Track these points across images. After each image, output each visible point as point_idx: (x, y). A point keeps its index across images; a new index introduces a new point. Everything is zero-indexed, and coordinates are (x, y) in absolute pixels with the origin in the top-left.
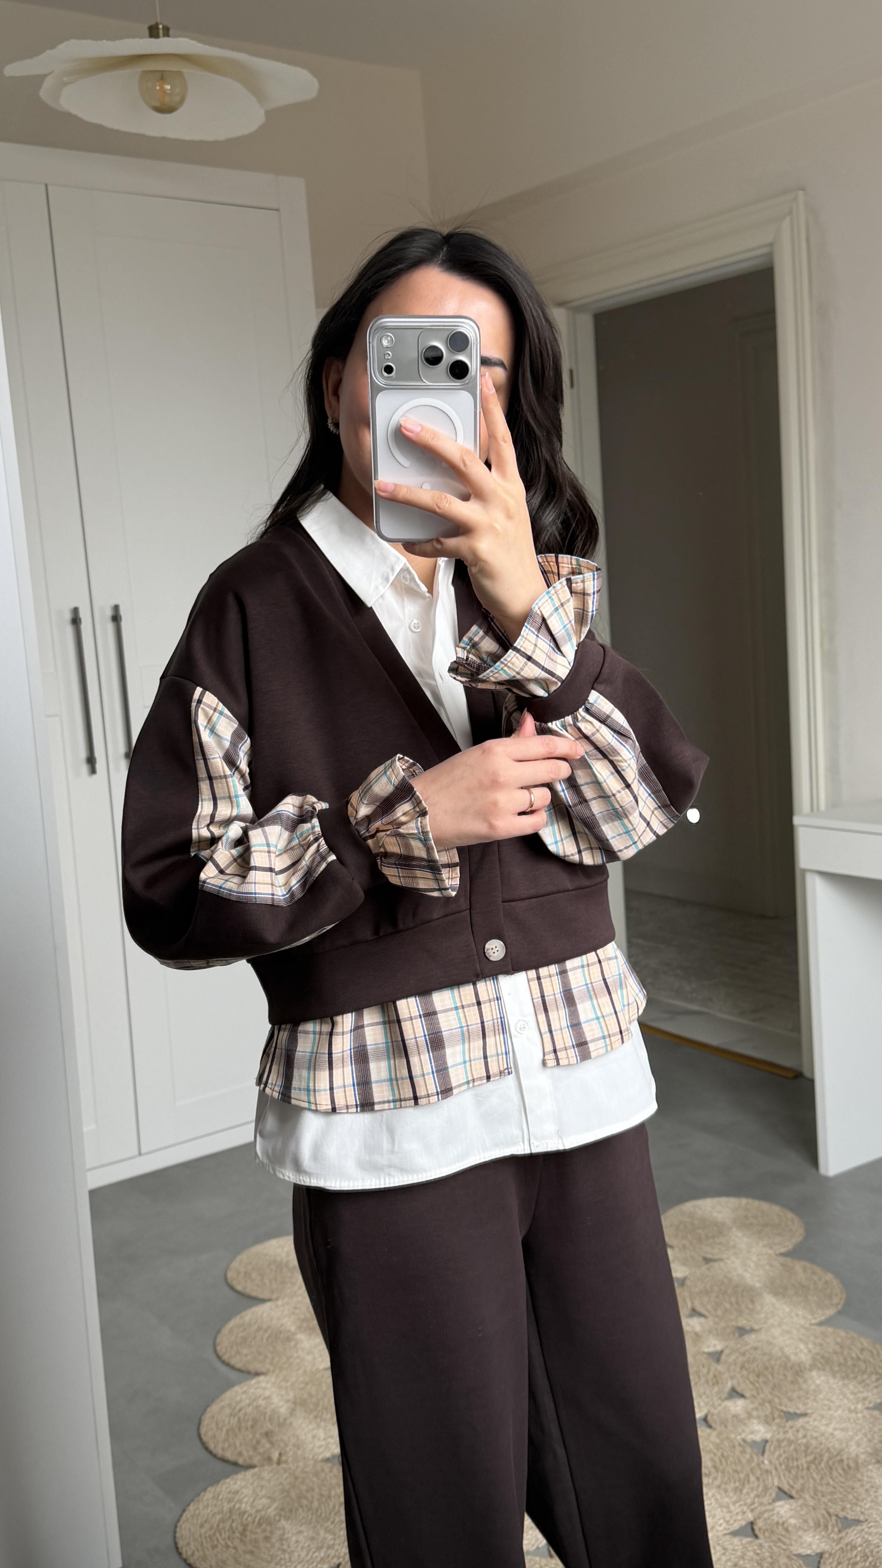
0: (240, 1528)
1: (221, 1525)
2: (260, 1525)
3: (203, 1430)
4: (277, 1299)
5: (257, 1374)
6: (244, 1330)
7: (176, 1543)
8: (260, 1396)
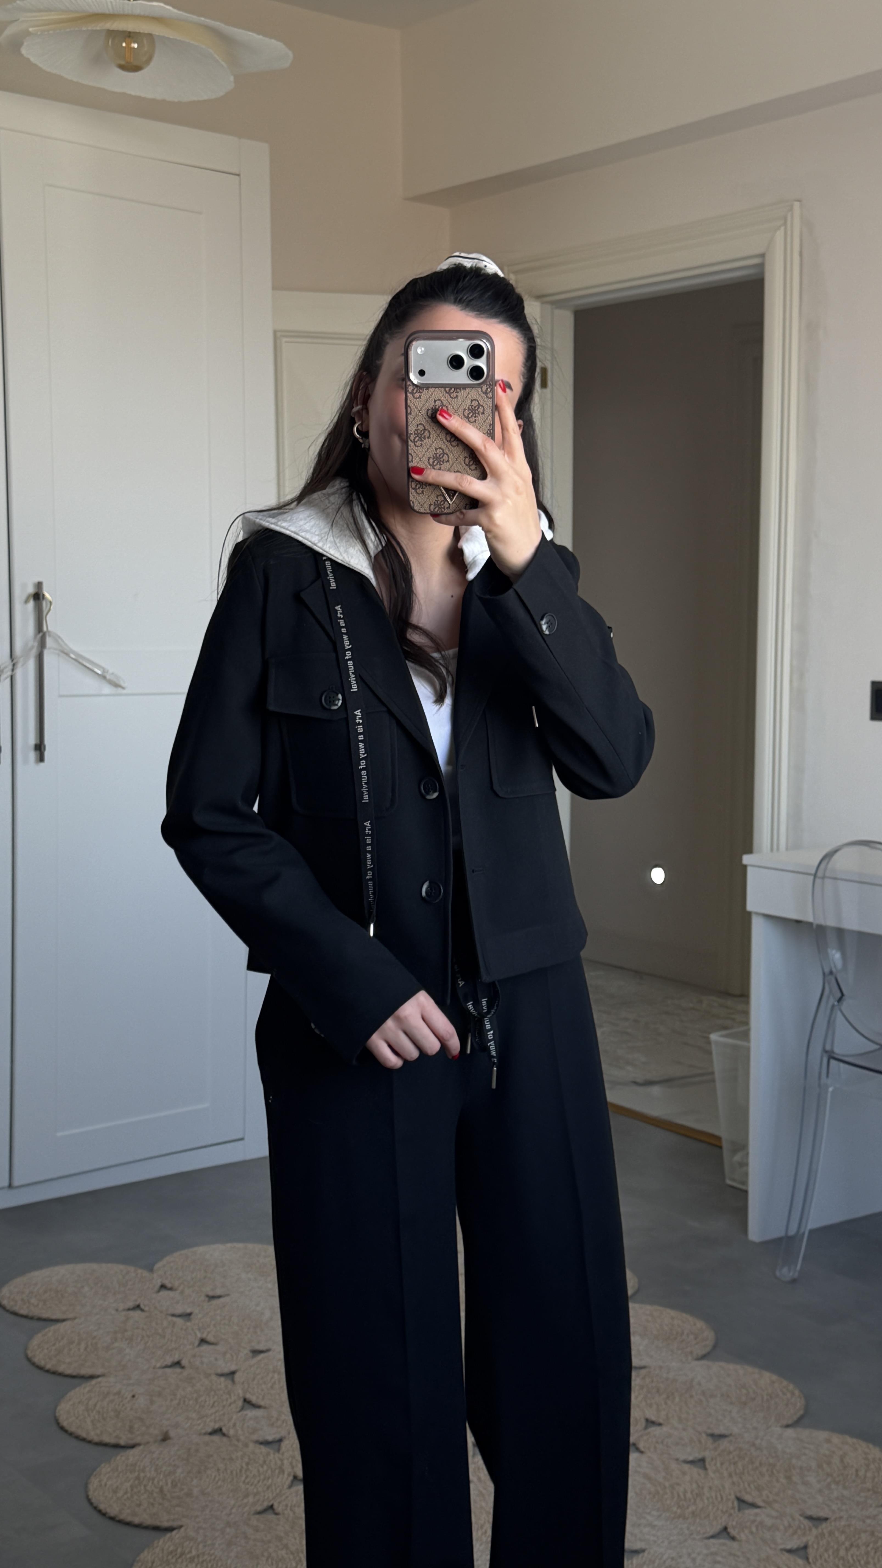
0: (157, 1490)
1: (135, 1490)
2: (174, 1485)
3: (65, 1424)
4: (75, 1318)
5: (92, 1377)
6: (54, 1345)
7: (95, 1508)
8: (108, 1394)
